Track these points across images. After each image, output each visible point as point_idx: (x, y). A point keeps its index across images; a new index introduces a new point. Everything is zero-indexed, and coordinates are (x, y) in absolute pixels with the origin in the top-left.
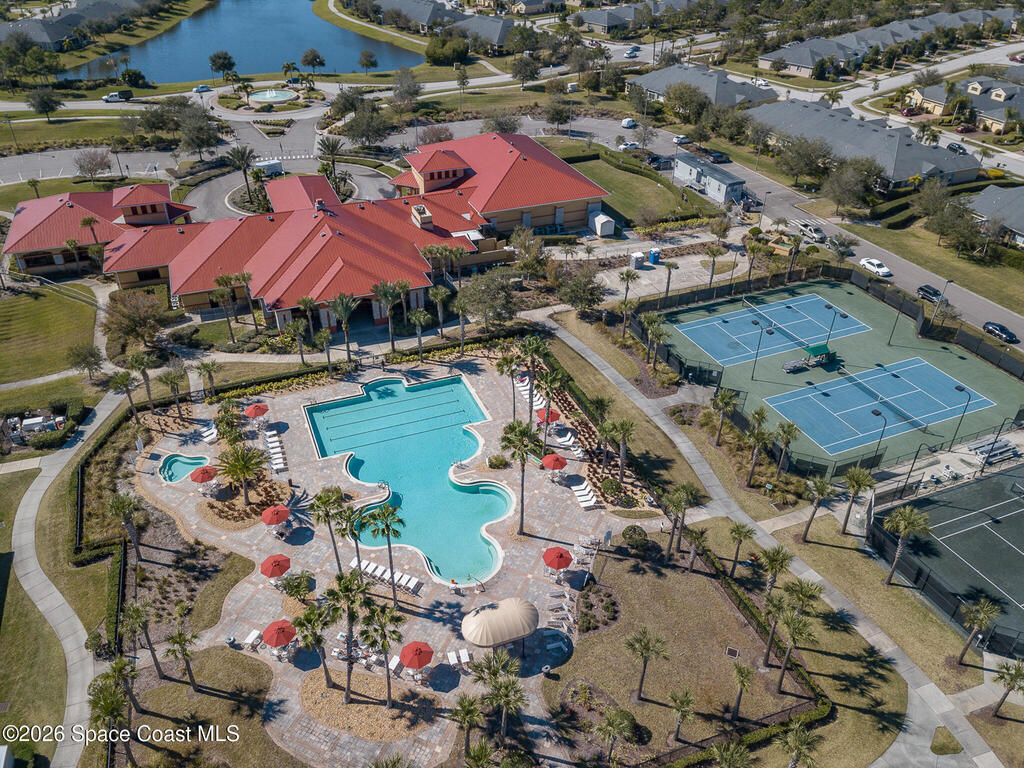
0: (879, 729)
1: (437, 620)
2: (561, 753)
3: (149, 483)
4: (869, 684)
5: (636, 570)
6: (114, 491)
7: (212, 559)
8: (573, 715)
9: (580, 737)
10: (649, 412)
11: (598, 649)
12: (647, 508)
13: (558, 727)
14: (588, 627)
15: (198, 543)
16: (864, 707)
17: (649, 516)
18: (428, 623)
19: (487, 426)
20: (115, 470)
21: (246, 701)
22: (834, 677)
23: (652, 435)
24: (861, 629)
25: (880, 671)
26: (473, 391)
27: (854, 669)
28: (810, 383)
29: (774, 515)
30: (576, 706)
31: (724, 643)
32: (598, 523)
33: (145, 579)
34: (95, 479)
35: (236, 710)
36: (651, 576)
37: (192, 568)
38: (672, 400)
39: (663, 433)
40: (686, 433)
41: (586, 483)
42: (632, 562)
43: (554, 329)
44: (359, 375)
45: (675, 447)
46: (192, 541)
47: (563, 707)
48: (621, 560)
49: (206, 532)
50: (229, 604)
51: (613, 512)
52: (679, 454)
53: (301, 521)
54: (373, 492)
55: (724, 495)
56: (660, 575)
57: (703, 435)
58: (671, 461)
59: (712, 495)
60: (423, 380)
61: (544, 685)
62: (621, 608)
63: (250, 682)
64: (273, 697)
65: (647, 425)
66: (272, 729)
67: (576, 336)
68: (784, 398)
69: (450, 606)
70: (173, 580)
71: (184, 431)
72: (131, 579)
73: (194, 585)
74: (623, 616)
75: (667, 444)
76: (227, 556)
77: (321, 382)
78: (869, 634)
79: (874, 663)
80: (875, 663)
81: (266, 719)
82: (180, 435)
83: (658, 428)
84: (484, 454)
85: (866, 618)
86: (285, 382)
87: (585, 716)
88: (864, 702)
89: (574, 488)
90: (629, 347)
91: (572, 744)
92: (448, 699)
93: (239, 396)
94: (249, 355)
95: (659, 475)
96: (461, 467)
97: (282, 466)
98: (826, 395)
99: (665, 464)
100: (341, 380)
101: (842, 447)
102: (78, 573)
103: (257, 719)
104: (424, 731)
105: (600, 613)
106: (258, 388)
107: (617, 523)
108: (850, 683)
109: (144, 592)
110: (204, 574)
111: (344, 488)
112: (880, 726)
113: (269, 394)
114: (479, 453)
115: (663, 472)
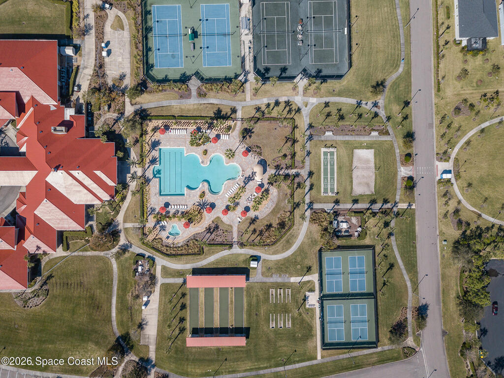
0: (300, 113)
1: (248, 183)
2: (283, 170)
3: (178, 239)
4: (291, 108)
5: (250, 137)
6: (179, 247)
7: (213, 226)
8: (278, 165)
9: (282, 166)
10: (196, 102)
11: (266, 154)
12: (233, 124)
13: (278, 169)
14: (260, 154)
15: (206, 228)
16: (295, 113)
17: (235, 125)
18: (247, 185)
19: (187, 150)
20: (170, 247)
21: (253, 222)
22: (288, 114)
23: (207, 107)
24: (280, 100)
25: (290, 104)
26: (169, 147)
27: (287, 109)
28: (201, 48)
29: (245, 95)
30: (276, 164)
31: (273, 129)
32: (234, 138)
33: (213, 240)
34: (172, 252)
35: (254, 224)
36: (253, 135)
37: (214, 230)
38: (194, 93)
39: (207, 104)
40: (209, 97)
41: (221, 135)
42: (248, 137)
43: (141, 107)
44: (148, 178)
45: (214, 104)
46: (205, 229)
47: (275, 166)
48: (246, 139)
49: (202, 226)
50: (228, 223)
51: (232, 132)
52: (217, 104)
53: (207, 205)
54: (204, 186)
55: (235, 103)
56: (253, 132)
57: (212, 93)
58: (219, 108)
59: (235, 106)
60: (157, 160)
61: (270, 168)
62: (258, 145)
63: (249, 221)
64: (254, 217)
65: (202, 106)
66: (260, 217)
67: (148, 103)
68: (205, 60)
69: (245, 179)
70: (216, 234)
71: (159, 230)
72: (212, 243)
73: (219, 230)
74: (261, 146)
75: (212, 106)
76: (213, 222)
77: (148, 190)
78: (282, 99)
79: (288, 104)
80: (288, 103)
81: (258, 219)
82: (160, 231)
83: (204, 104)
84: (199, 155)
85: (279, 97)
86: (145, 201)
87: (279, 163)
89: (221, 138)
90: (162, 90)
91: (282, 168)
92: (266, 186)
93: (147, 214)
94: (122, 208)
95: (223, 114)
96: (202, 162)
97: (186, 206)
98: (208, 47)
99: (219, 111)
100: (148, 183)
101: (230, 60)
102: (206, 254)
103: (257, 220)
104: (270, 192)
105: (258, 150)
106: (145, 208)
107: (236, 133)
108: (290, 111)
109: (217, 240)
110: (217, 227)
111: (199, 193)
113: (148, 205)
114: (198, 156)
115: (222, 113)
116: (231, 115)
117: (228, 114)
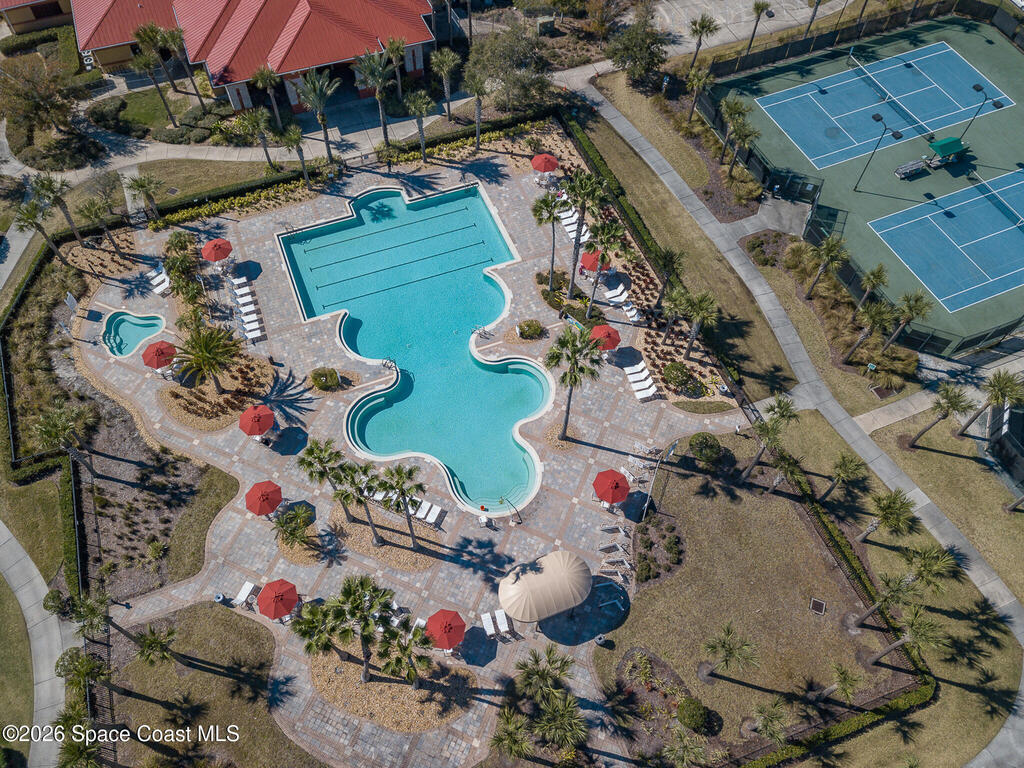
0: (988, 712)
1: (466, 565)
2: (617, 747)
3: (91, 357)
4: (978, 652)
5: (706, 491)
6: (50, 369)
7: (185, 477)
8: (631, 698)
9: (641, 727)
10: (721, 244)
11: (660, 606)
12: (718, 398)
13: (613, 712)
14: (648, 573)
15: (165, 451)
16: (972, 682)
17: (721, 409)
18: (455, 568)
19: (513, 269)
20: (45, 338)
21: (247, 679)
22: (938, 643)
23: (725, 282)
24: (975, 574)
25: (993, 633)
26: (494, 211)
27: (963, 631)
28: (929, 196)
29: (874, 405)
30: (636, 683)
31: (808, 593)
32: (658, 420)
33: (106, 504)
34: (21, 351)
35: (235, 692)
36: (722, 499)
37: (160, 489)
38: (751, 226)
39: (740, 279)
40: (768, 278)
41: (642, 365)
42: (698, 480)
43: (598, 104)
44: (345, 184)
45: (753, 301)
46: (157, 448)
47: (620, 685)
48: (686, 477)
49: (171, 433)
50: (212, 543)
51: (677, 404)
52: (759, 312)
53: (288, 418)
54: (376, 373)
55: (813, 376)
56: (734, 497)
57: (788, 281)
58: (748, 323)
59: (802, 380)
60: (429, 193)
61: (596, 656)
62: (687, 546)
63: (248, 653)
64: (278, 674)
65: (717, 265)
66: (281, 715)
67: (627, 116)
68: (897, 220)
69: (481, 545)
70: (140, 506)
71: (127, 275)
72: (89, 504)
73: (167, 514)
74: (689, 558)
75: (743, 297)
76: (205, 470)
77: (297, 195)
78: (985, 582)
79: (987, 623)
80: (987, 620)
81: (273, 703)
82: (123, 281)
83: (732, 270)
84: (512, 315)
85: (984, 560)
86: (249, 197)
87: (647, 700)
88: (971, 676)
89: (628, 370)
90: (696, 136)
91: (630, 735)
92: (485, 676)
93: (192, 219)
94: (198, 147)
95: (734, 346)
96: (485, 337)
97: (258, 334)
98: (949, 215)
99: (740, 328)
100: (322, 192)
101: (967, 299)
102: (21, 494)
103: (261, 704)
104: (460, 720)
105: (661, 554)
106: (216, 207)
107: (683, 424)
108: (961, 650)
109: (105, 523)
110: (178, 497)
111: (336, 365)
112: (989, 708)
113: (231, 215)
114: (505, 314)
115: (737, 341)
116: (752, 375)
117: (746, 366)
